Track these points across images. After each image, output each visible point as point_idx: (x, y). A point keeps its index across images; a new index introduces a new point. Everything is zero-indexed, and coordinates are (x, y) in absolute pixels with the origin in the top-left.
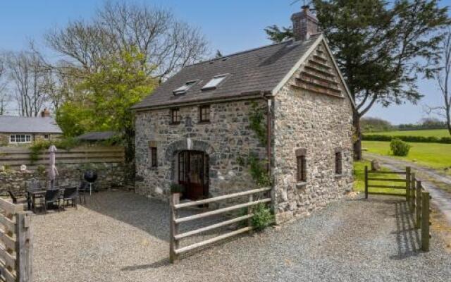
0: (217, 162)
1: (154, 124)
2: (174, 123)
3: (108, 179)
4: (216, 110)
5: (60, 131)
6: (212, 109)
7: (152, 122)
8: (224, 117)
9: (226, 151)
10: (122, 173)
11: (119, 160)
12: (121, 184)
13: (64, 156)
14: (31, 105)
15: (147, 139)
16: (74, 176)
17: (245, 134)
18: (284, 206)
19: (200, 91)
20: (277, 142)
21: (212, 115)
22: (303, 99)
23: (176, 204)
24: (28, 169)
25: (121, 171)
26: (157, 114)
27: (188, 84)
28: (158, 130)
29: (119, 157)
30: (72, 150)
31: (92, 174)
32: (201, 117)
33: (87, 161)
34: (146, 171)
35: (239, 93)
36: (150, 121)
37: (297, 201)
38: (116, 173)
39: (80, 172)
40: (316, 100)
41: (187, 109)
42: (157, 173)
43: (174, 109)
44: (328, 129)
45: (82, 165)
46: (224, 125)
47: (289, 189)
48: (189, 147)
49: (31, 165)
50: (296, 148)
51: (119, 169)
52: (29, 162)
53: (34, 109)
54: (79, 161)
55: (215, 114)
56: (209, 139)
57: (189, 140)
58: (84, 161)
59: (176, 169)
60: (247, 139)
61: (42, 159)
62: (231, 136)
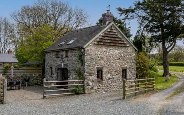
0: (70, 72)
1: (52, 58)
2: (58, 57)
3: (34, 81)
4: (70, 52)
5: (17, 61)
6: (69, 52)
7: (51, 57)
8: (72, 55)
9: (73, 68)
10: (40, 79)
11: (39, 73)
12: (40, 83)
13: (17, 71)
14: (3, 47)
15: (49, 64)
16: (20, 79)
17: (78, 61)
18: (90, 88)
19: (67, 45)
20: (86, 64)
21: (69, 54)
22: (101, 48)
23: (45, 81)
24: (3, 76)
25: (40, 78)
26: (53, 54)
27: (65, 41)
28: (53, 60)
29: (39, 72)
30: (20, 69)
31: (27, 78)
32: (66, 55)
33: (26, 73)
34: (48, 77)
35: (75, 47)
36: (50, 56)
37: (97, 86)
38: (37, 79)
39: (23, 77)
40: (109, 48)
41: (62, 52)
42: (52, 78)
43: (58, 52)
44: (117, 59)
45: (24, 75)
46: (72, 58)
47: (93, 81)
48: (62, 66)
49: (4, 74)
50: (97, 66)
51: (39, 77)
52: (3, 73)
53: (4, 49)
54: (23, 73)
55: (70, 54)
56: (68, 63)
57: (62, 64)
58: (24, 73)
59: (59, 76)
60: (78, 63)
61: (8, 72)
62: (74, 62)
